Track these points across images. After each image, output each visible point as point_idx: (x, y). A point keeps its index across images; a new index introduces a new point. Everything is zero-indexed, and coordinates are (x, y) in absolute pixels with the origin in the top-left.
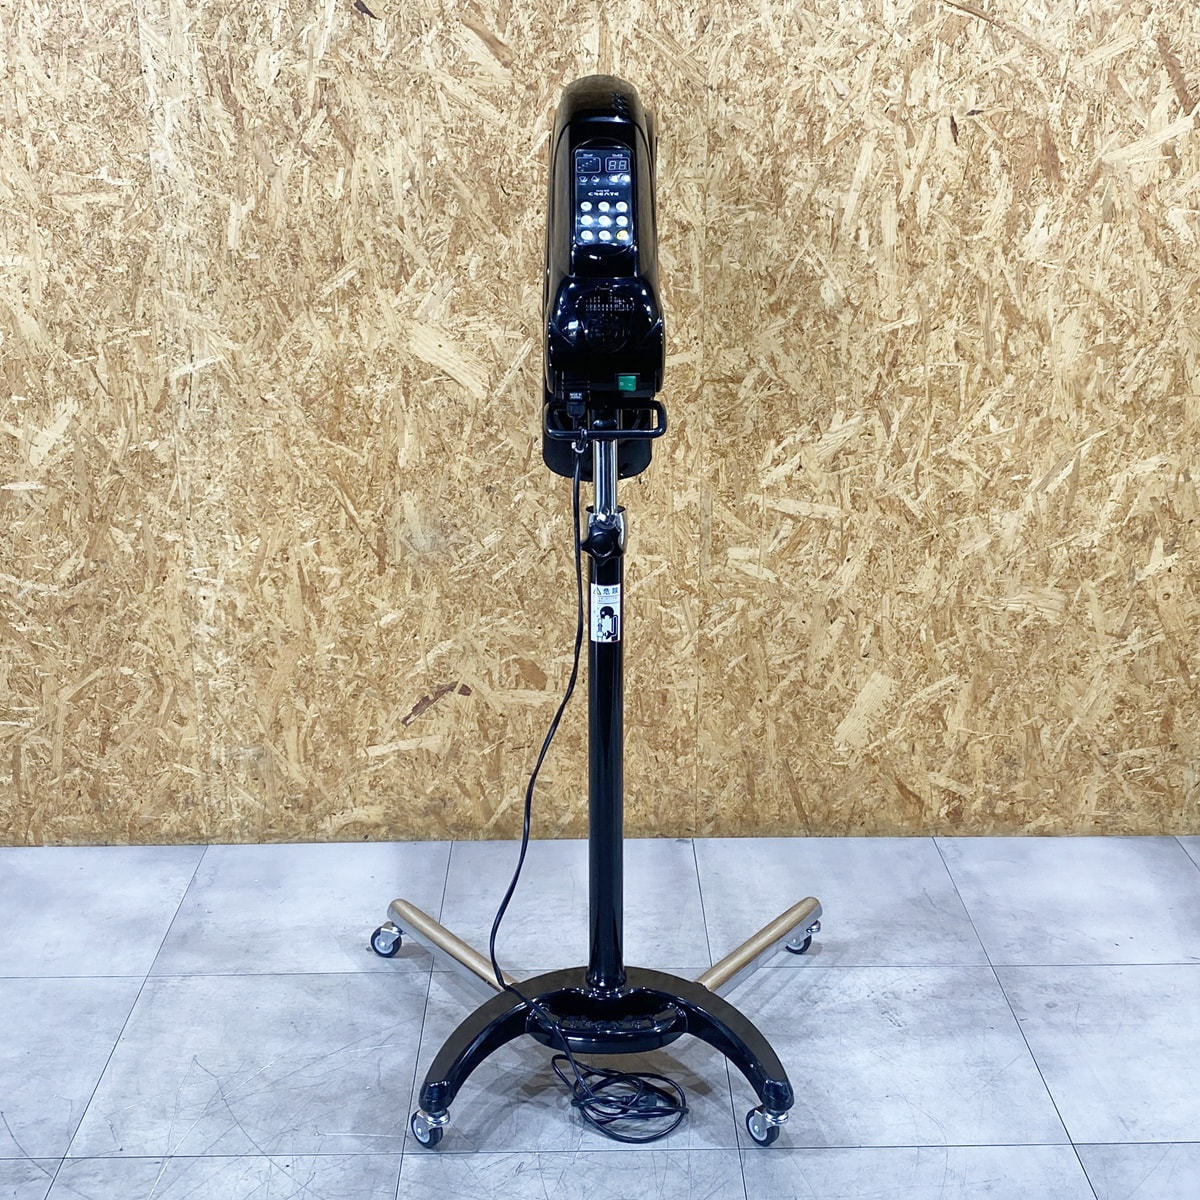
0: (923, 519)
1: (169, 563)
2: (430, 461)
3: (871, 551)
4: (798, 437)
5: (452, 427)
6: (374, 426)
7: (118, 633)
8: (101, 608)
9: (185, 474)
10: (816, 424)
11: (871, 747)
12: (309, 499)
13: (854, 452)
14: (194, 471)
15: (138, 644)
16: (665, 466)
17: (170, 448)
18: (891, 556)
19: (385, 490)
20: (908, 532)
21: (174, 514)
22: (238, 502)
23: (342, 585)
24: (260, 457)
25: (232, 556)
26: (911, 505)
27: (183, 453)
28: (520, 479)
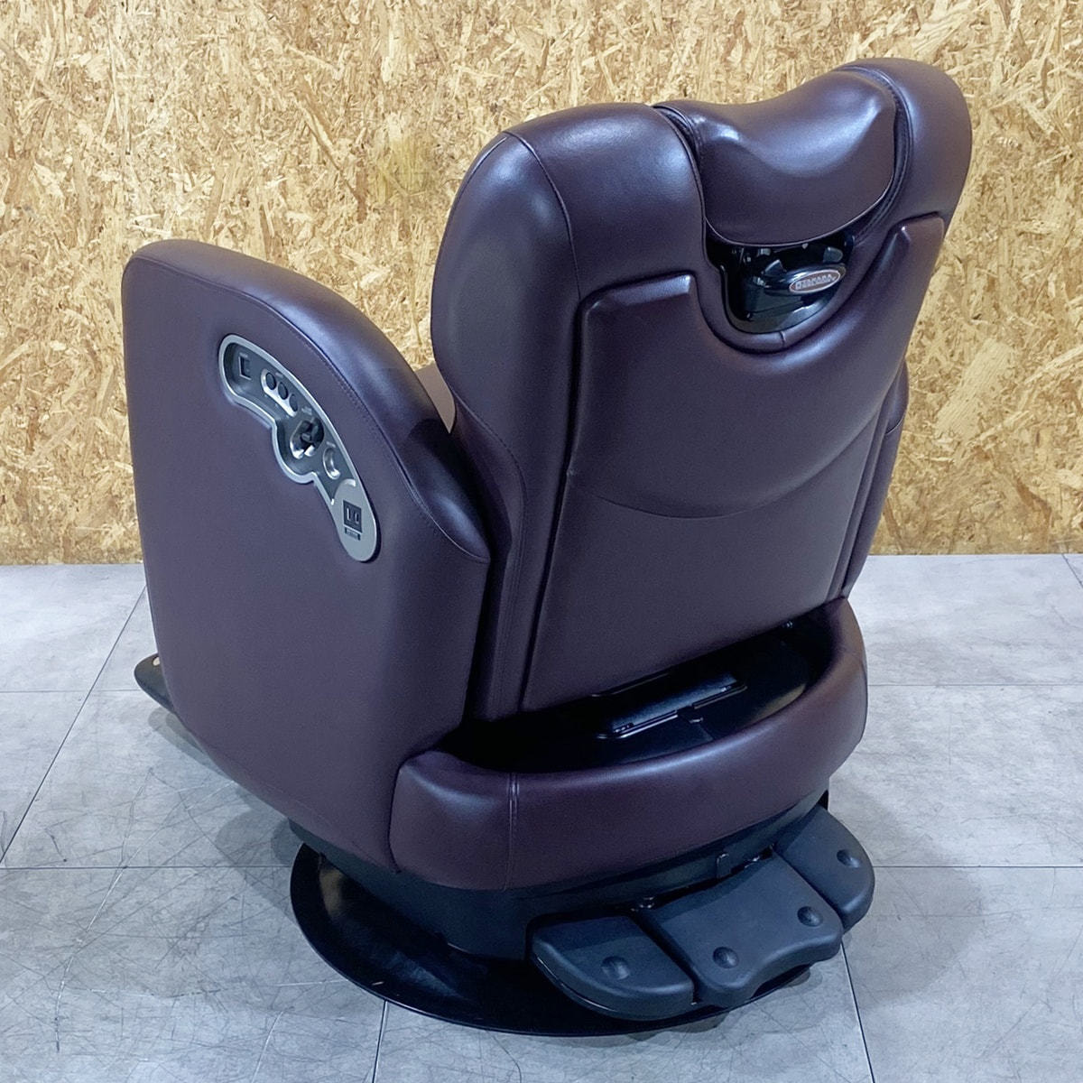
0: (1052, 133)
1: (105, 207)
2: (420, 73)
3: (984, 178)
4: (890, 28)
5: (448, 29)
6: (352, 28)
7: (46, 298)
8: (25, 268)
9: (124, 95)
10: (914, 10)
11: (982, 437)
12: (272, 125)
13: (963, 47)
14: (134, 92)
15: (70, 312)
16: (717, 73)
17: (104, 61)
18: (1010, 184)
19: (365, 111)
20: (1033, 152)
21: (110, 148)
22: (187, 130)
23: (314, 235)
24: (212, 73)
25: (181, 199)
26: (1037, 116)
27: (121, 69)
28: (531, 94)
